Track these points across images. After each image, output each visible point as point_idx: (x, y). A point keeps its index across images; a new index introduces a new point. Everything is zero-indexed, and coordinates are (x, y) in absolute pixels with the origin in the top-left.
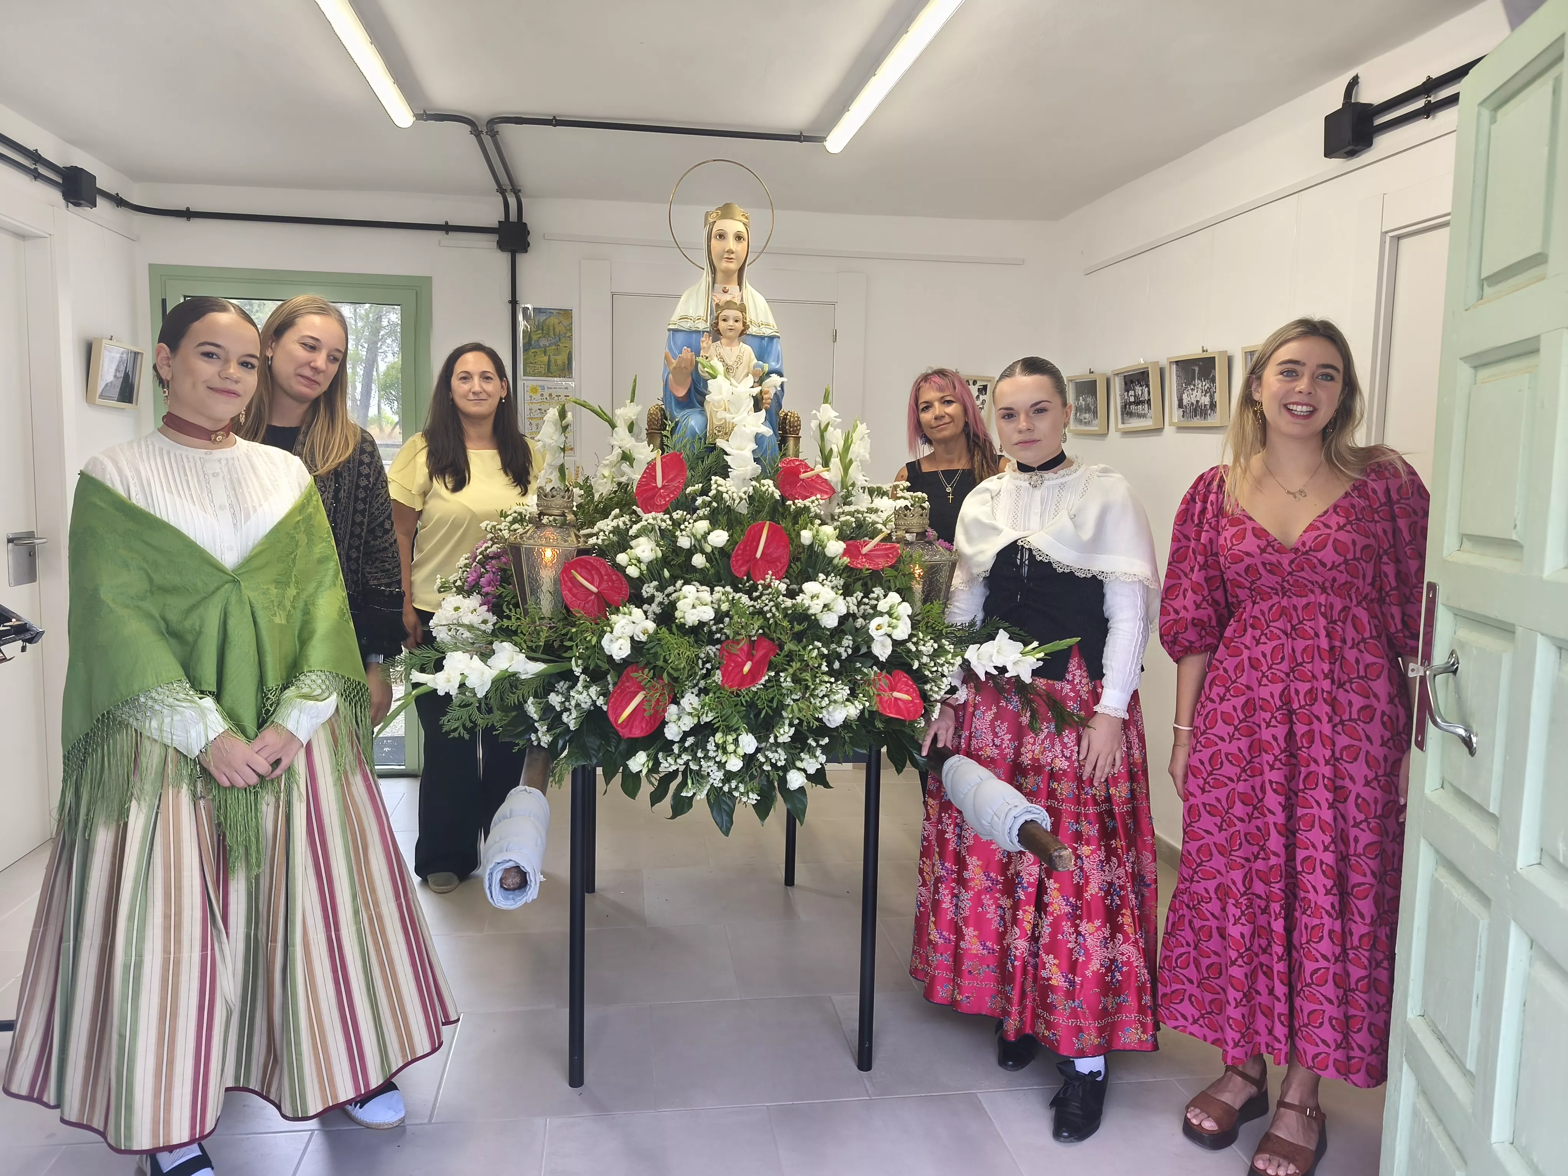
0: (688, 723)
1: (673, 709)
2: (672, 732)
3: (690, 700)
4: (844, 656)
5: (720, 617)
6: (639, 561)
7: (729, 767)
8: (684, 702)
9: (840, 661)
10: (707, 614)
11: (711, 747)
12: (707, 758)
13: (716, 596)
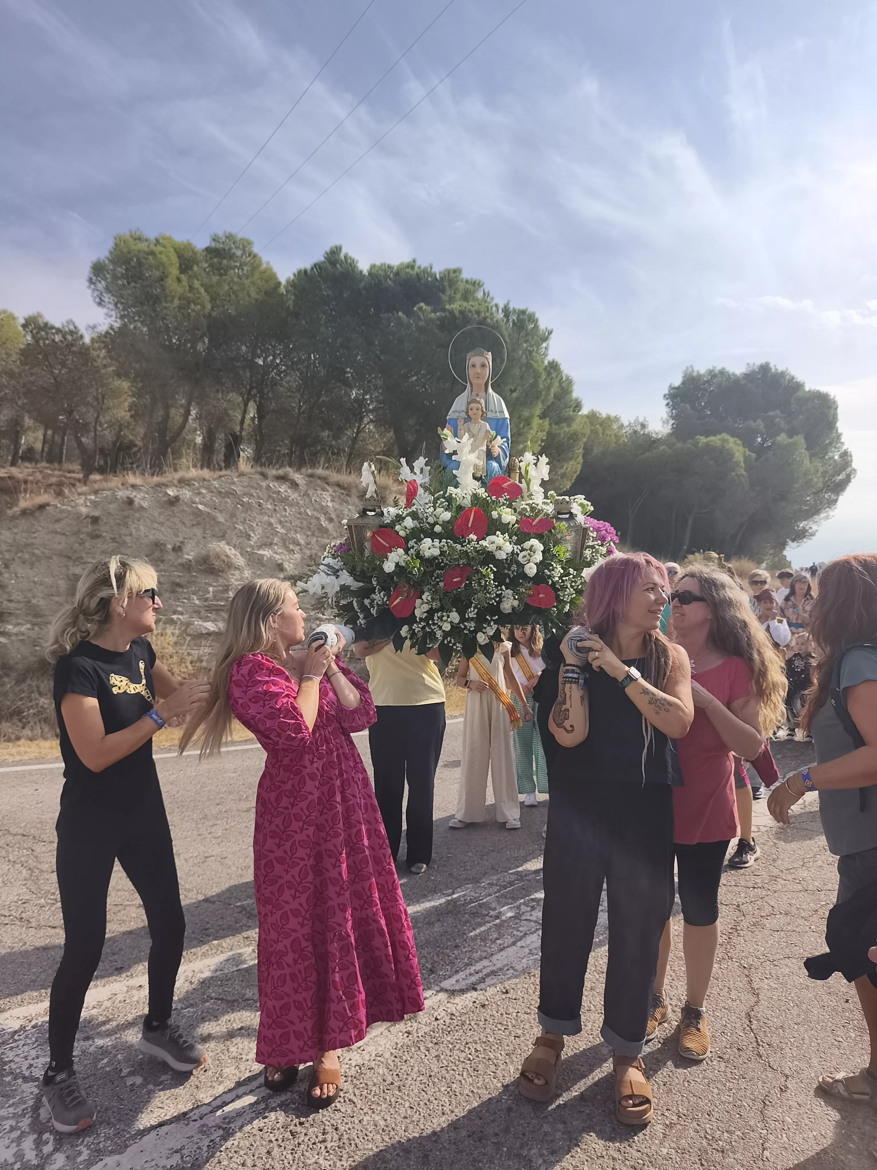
0: (426, 607)
1: (418, 601)
2: (418, 613)
3: (426, 596)
4: (512, 576)
5: (442, 553)
6: (406, 528)
7: (443, 628)
8: (424, 597)
9: (509, 578)
10: (436, 552)
11: (436, 618)
12: (434, 624)
13: (442, 544)
